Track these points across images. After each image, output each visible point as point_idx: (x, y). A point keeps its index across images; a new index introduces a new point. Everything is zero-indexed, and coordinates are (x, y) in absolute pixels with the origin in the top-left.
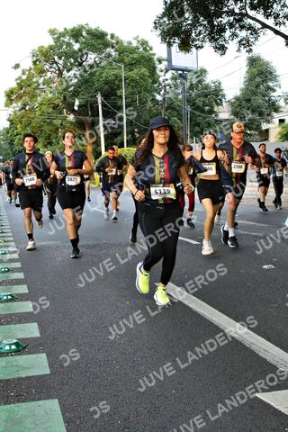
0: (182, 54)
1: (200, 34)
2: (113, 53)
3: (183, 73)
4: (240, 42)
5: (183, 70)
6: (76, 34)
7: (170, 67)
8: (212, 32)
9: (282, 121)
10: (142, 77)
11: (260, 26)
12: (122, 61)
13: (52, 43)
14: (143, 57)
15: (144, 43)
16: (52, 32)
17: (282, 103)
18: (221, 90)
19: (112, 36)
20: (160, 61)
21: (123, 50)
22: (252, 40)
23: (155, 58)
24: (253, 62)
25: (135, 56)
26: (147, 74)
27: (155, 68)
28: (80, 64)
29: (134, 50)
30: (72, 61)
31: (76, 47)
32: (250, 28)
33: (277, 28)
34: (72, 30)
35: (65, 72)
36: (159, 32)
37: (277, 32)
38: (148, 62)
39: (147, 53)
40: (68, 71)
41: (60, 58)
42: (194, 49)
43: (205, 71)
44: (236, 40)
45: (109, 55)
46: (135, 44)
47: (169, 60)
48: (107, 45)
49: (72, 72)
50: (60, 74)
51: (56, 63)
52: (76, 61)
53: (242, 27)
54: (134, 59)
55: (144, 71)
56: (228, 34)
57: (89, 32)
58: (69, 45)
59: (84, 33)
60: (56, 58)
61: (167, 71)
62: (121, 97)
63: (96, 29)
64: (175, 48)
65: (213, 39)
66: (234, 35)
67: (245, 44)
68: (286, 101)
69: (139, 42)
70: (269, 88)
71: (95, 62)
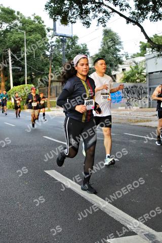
0: (63, 26)
1: (74, 14)
2: (19, 24)
3: (63, 39)
4: (99, 20)
5: (63, 37)
7: (55, 34)
8: (81, 13)
9: (123, 70)
10: (38, 40)
11: (111, 11)
12: (24, 29)
14: (38, 27)
15: (38, 18)
17: (124, 59)
18: (87, 50)
19: (18, 13)
20: (49, 30)
21: (25, 22)
22: (106, 19)
23: (46, 28)
24: (107, 33)
25: (33, 26)
26: (41, 38)
27: (45, 34)
29: (32, 23)
32: (105, 12)
36: (48, 12)
37: (121, 15)
38: (41, 31)
39: (40, 25)
42: (70, 23)
43: (77, 37)
44: (97, 19)
45: (16, 25)
46: (32, 19)
47: (54, 29)
48: (14, 18)
53: (100, 11)
54: (32, 28)
55: (38, 35)
56: (91, 14)
57: (3, 10)
61: (53, 37)
62: (24, 52)
63: (8, 8)
64: (58, 22)
65: (82, 18)
66: (95, 16)
67: (102, 21)
68: (127, 57)
69: (35, 18)
70: (116, 49)
71: (7, 29)
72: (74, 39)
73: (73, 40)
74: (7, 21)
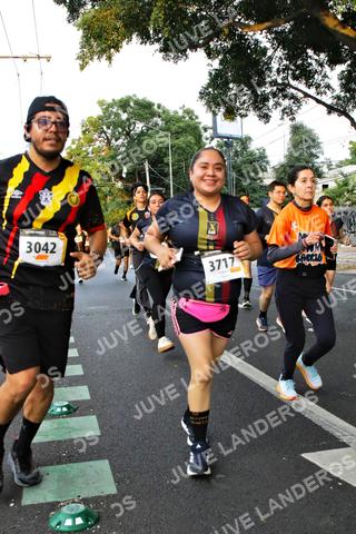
0: (227, 122)
1: (244, 103)
2: (160, 122)
3: (228, 142)
4: (283, 111)
5: (228, 138)
6: (124, 104)
7: (216, 135)
8: (255, 102)
9: (325, 186)
10: (189, 145)
11: (302, 95)
12: (168, 130)
13: (101, 114)
14: (189, 126)
15: (189, 112)
16: (101, 103)
17: (325, 169)
18: (266, 157)
19: (159, 106)
20: (205, 130)
21: (170, 120)
22: (295, 108)
23: (201, 126)
24: (297, 130)
25: (182, 125)
26: (193, 141)
27: (200, 136)
28: (128, 134)
29: (180, 120)
30: (120, 130)
31: (124, 116)
32: (292, 97)
33: (319, 97)
34: (120, 101)
35: (113, 141)
36: (204, 102)
37: (319, 101)
38: (194, 130)
39: (192, 123)
40: (116, 140)
41: (108, 128)
42: (238, 118)
43: (250, 138)
44: (280, 109)
45: (157, 124)
46: (181, 113)
47: (214, 128)
48: (153, 114)
49: (120, 142)
50: (109, 142)
51: (105, 133)
52: (124, 130)
53: (285, 97)
54: (180, 127)
55: (191, 138)
56: (271, 103)
57: (137, 103)
58: (117, 115)
59: (132, 104)
60: (105, 128)
61: (212, 139)
62: (168, 165)
63: (143, 100)
64: (220, 116)
65: (257, 108)
66: (277, 104)
67: (288, 112)
68: (330, 167)
69: (185, 112)
70: (312, 155)
71: (142, 131)
72: (245, 142)
73: (243, 144)
74: (141, 118)
